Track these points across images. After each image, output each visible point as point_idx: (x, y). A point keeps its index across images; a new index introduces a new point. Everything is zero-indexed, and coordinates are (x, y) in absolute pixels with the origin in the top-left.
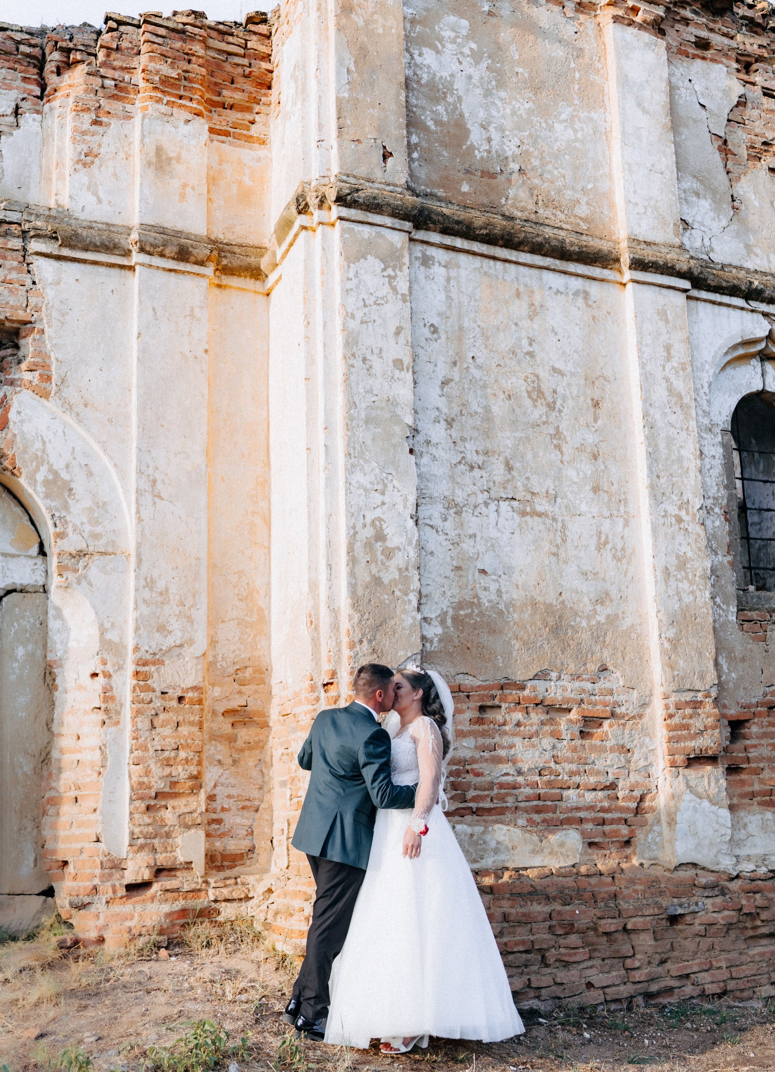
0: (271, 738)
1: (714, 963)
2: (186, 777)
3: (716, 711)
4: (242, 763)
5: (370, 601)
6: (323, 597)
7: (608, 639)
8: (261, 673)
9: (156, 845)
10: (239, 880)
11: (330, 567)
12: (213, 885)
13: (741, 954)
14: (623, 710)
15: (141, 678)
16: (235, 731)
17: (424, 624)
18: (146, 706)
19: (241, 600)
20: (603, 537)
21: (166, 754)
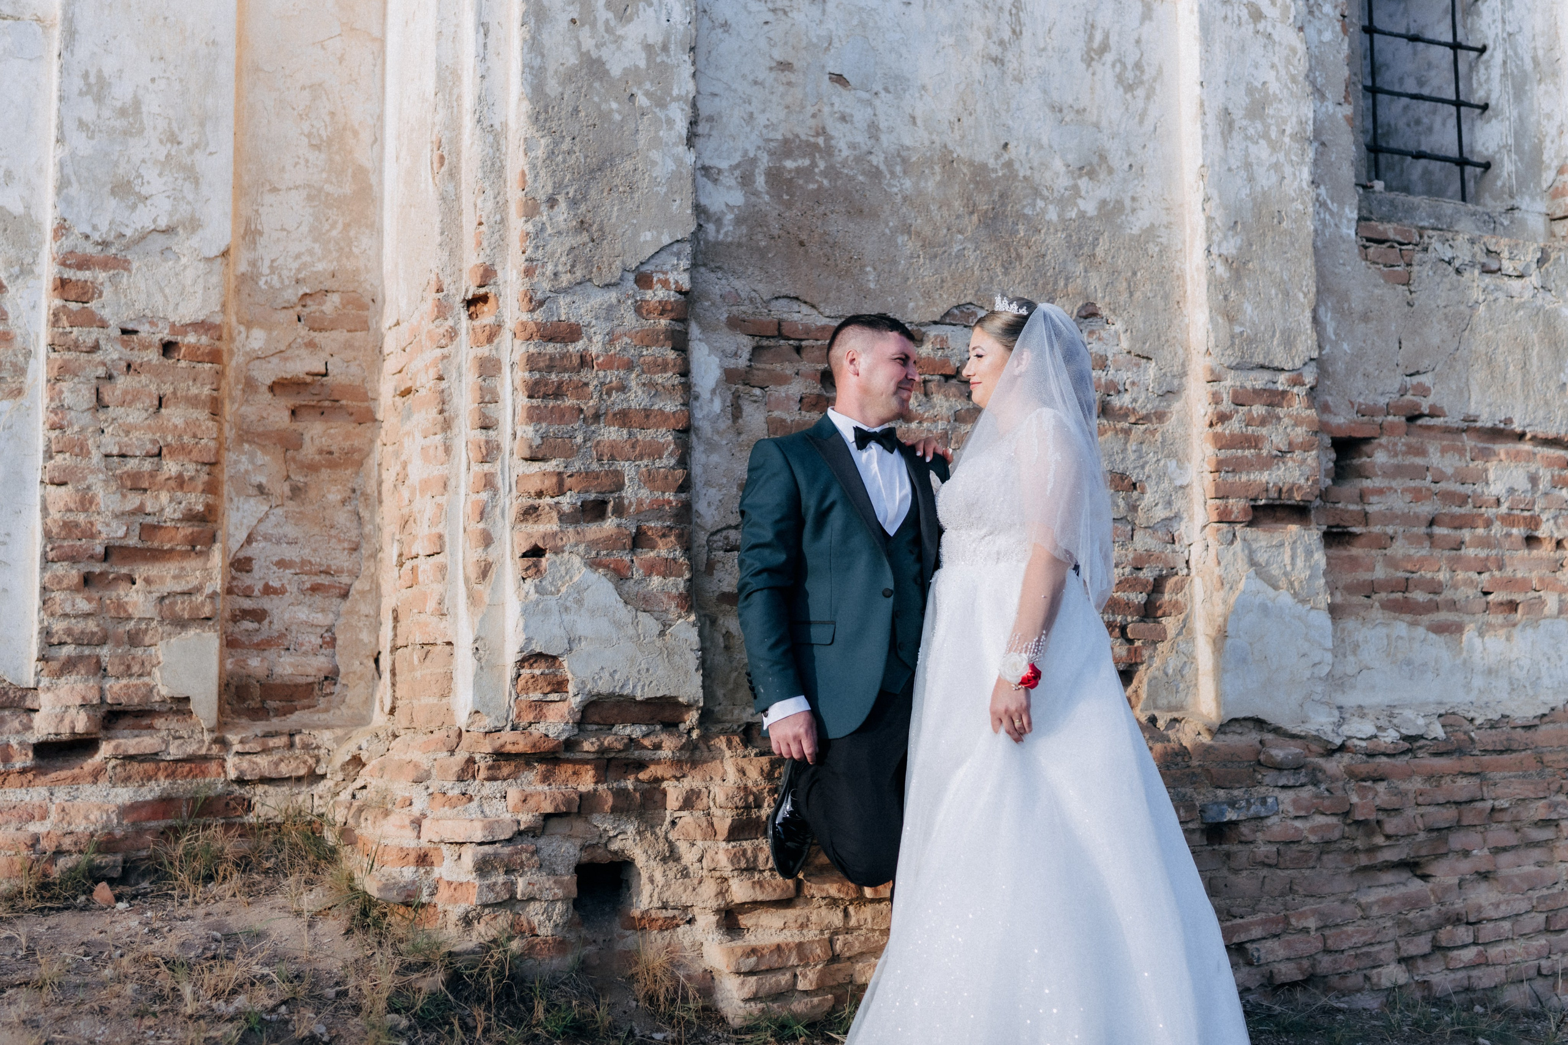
0: (379, 443)
1: (1293, 921)
2: (178, 515)
3: (1312, 413)
4: (312, 494)
5: (576, 111)
6: (468, 102)
7: (1100, 251)
8: (363, 307)
9: (105, 660)
10: (297, 739)
11: (484, 28)
12: (237, 747)
13: (1344, 901)
14: (1126, 400)
15: (73, 295)
16: (299, 426)
17: (702, 180)
18: (84, 357)
19: (317, 147)
20: (1098, 37)
21: (132, 464)
